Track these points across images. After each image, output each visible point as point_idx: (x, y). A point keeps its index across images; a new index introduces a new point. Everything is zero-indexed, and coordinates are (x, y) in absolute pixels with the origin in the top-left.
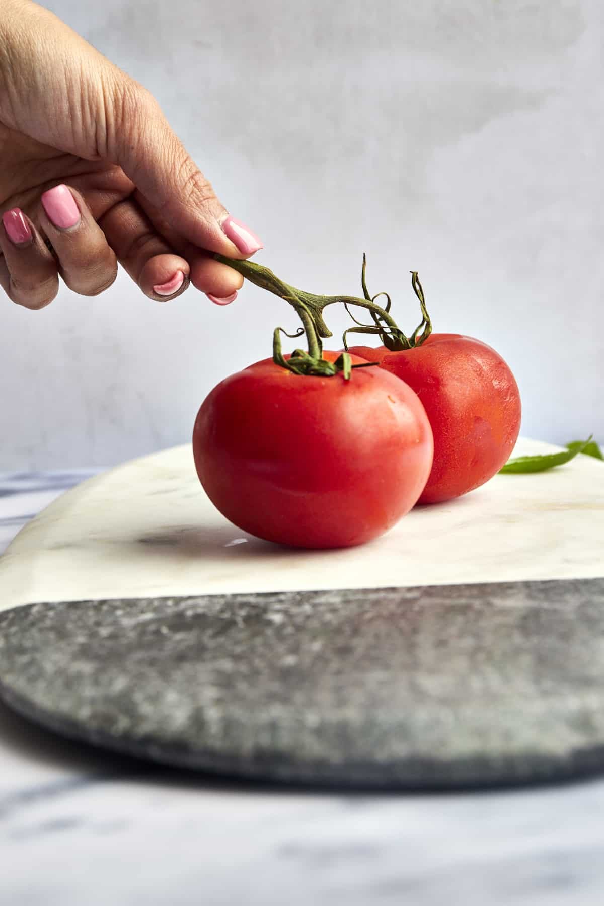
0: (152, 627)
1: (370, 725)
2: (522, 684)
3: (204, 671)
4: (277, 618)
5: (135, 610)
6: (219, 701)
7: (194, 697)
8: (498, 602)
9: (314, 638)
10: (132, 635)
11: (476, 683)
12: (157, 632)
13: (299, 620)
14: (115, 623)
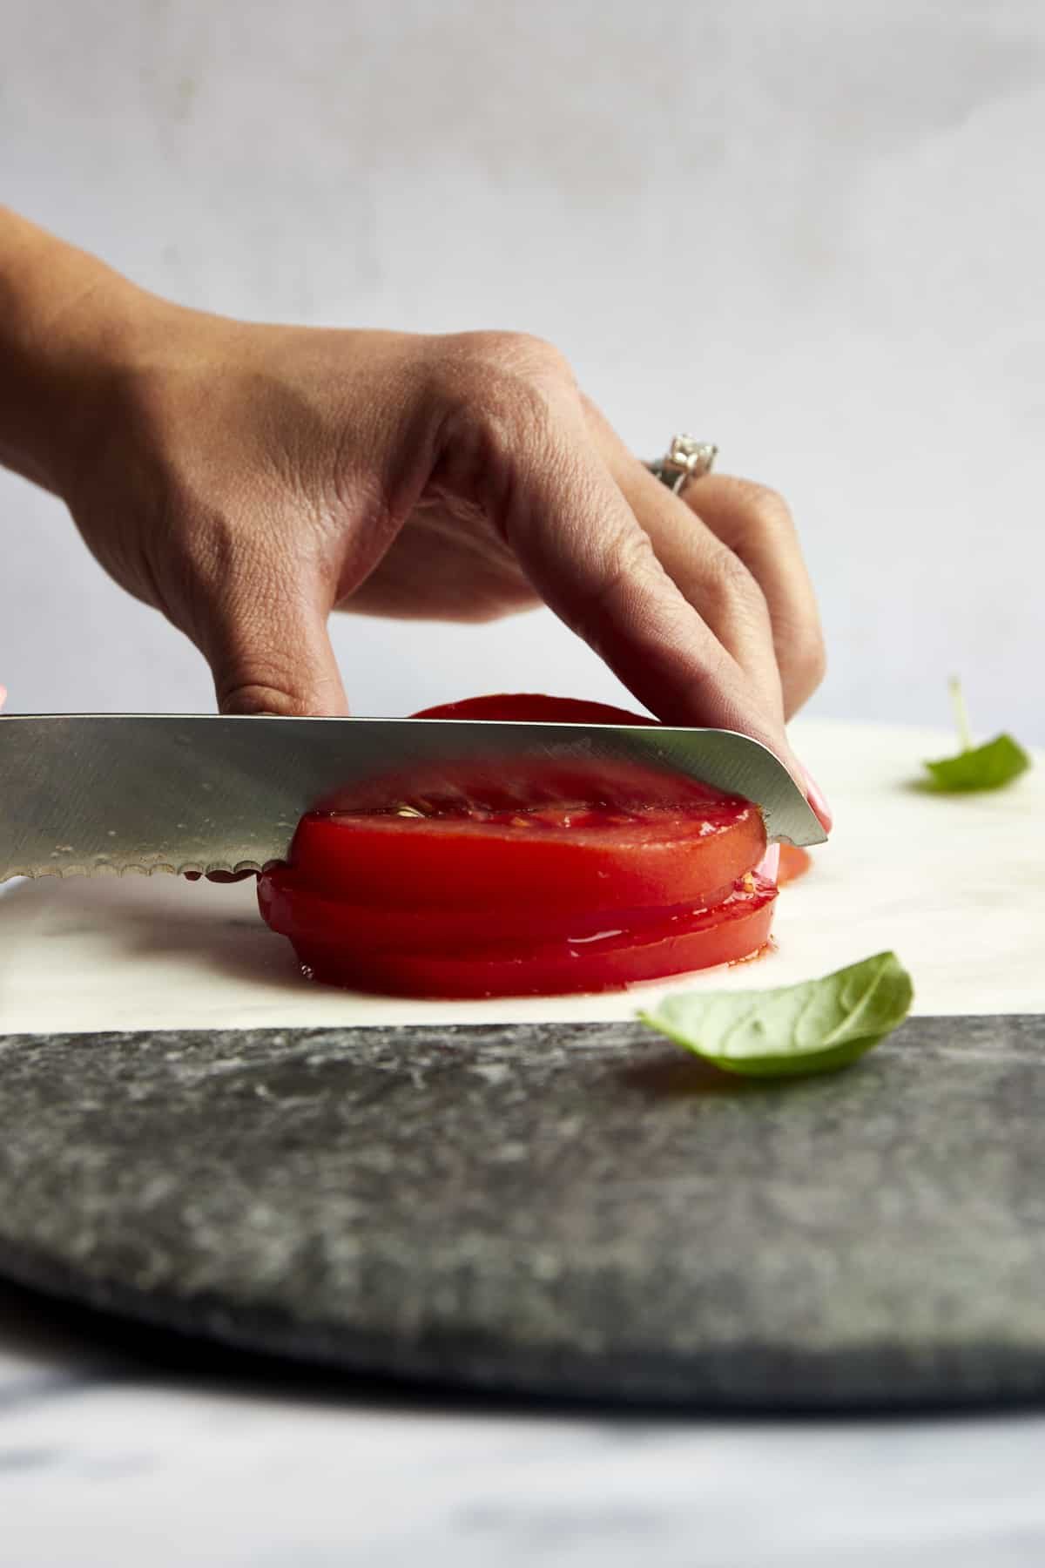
0: (238, 1085)
1: (667, 1274)
2: (987, 1208)
3: (332, 1168)
4: (495, 1073)
5: (204, 1052)
6: (356, 1226)
7: (307, 1214)
8: (954, 1053)
9: (565, 1113)
10: (194, 1097)
11: (890, 1204)
12: (247, 1095)
13: (538, 1078)
14: (164, 1073)
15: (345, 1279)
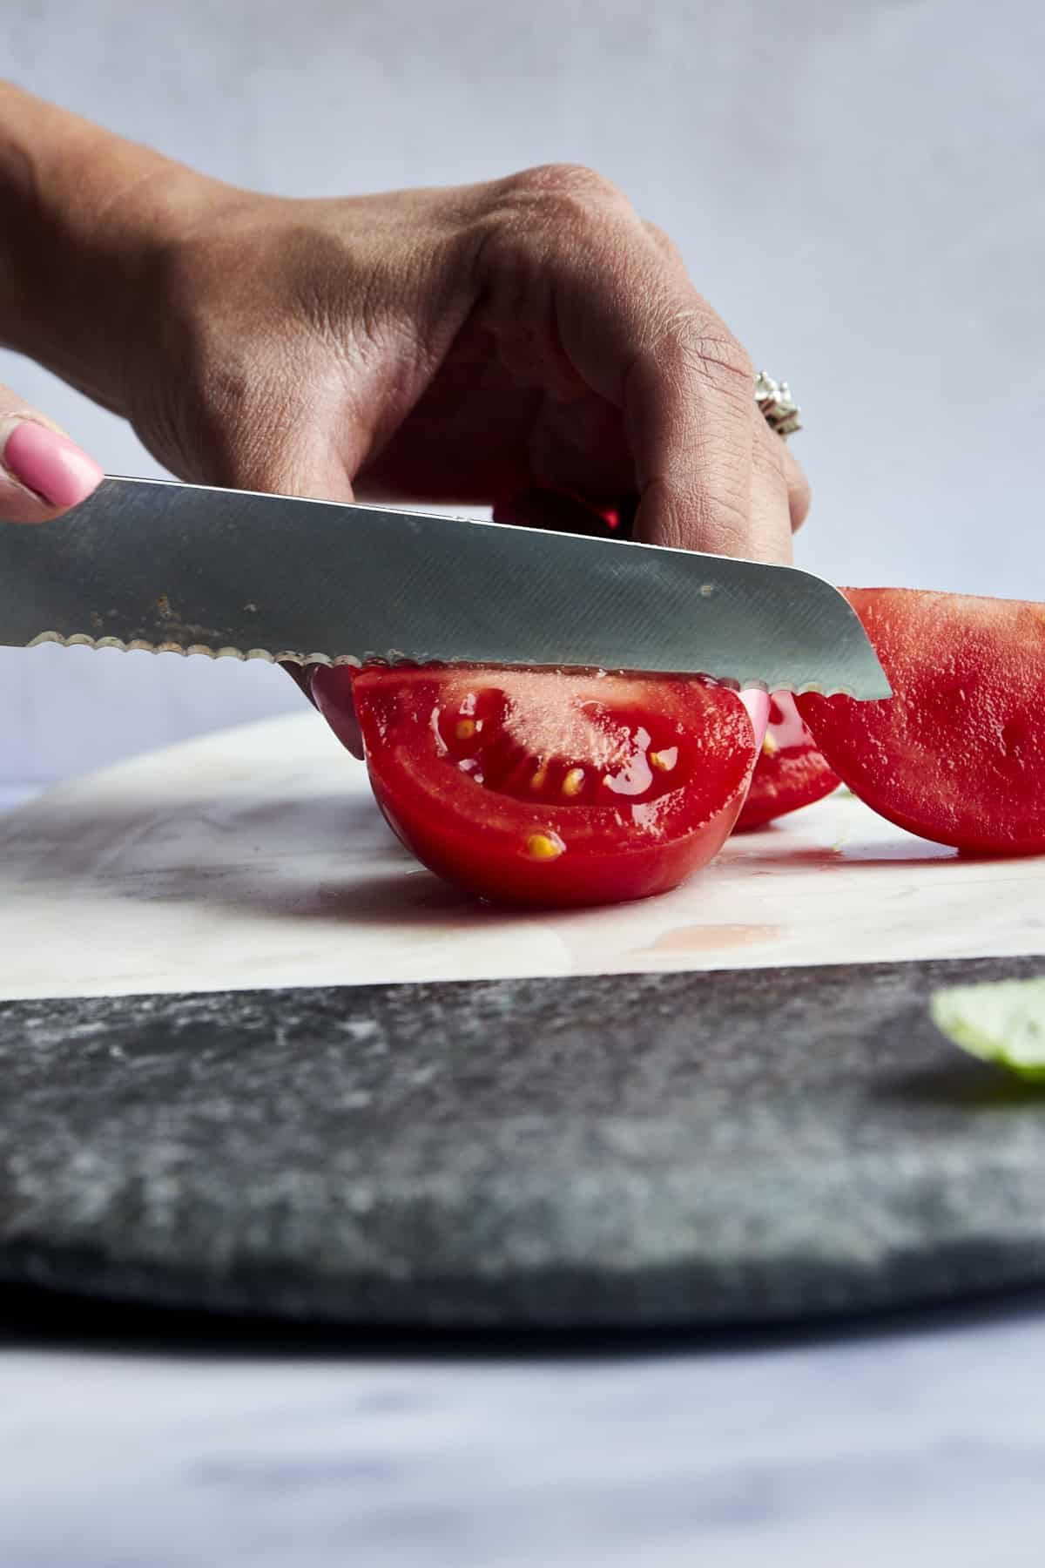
0: (93, 1047)
1: (480, 1202)
3: (169, 1119)
4: (362, 1029)
5: (68, 1018)
7: (131, 1159)
9: (422, 1062)
10: (44, 1060)
11: (725, 1133)
12: (102, 1056)
14: (20, 1038)
15: (161, 1218)
